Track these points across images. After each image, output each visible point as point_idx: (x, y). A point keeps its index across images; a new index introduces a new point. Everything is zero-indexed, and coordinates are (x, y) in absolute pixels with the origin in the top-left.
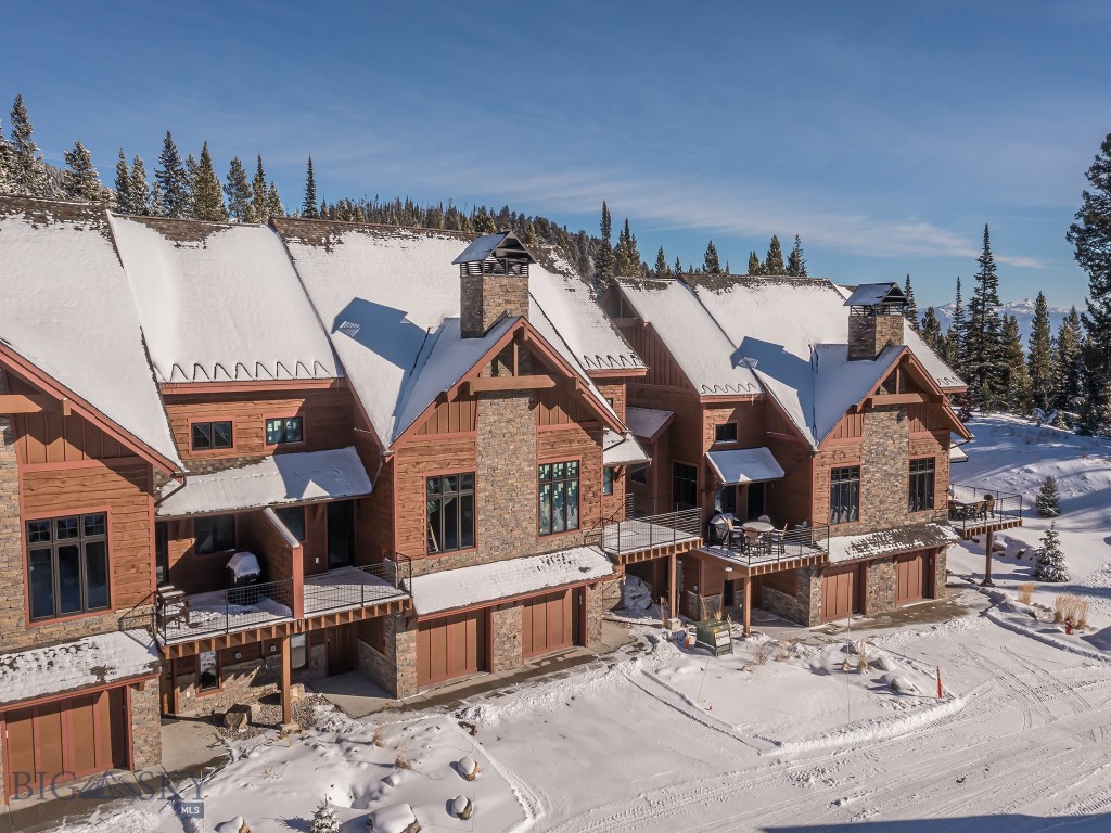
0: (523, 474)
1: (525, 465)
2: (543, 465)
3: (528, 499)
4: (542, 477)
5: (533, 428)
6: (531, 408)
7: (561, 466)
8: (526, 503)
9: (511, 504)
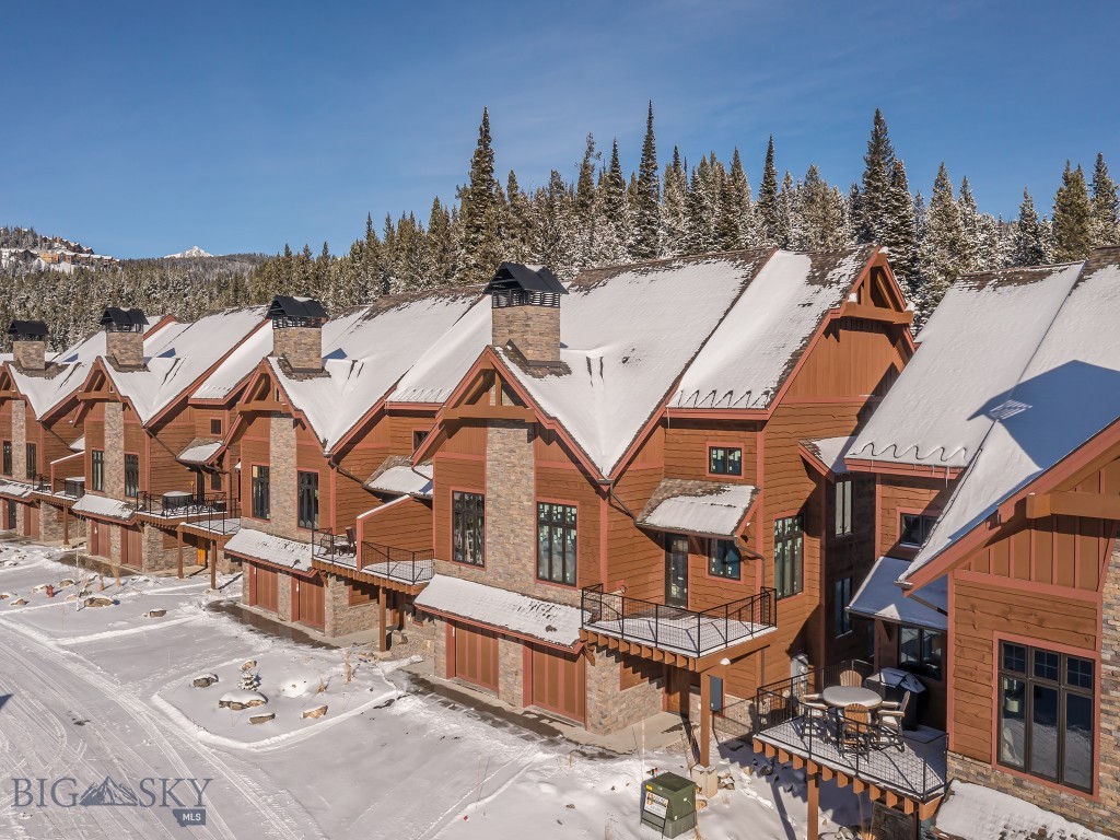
0: (522, 508)
1: (524, 498)
2: (543, 504)
3: (526, 535)
4: (542, 516)
5: (531, 461)
6: (529, 441)
7: (560, 509)
8: (525, 538)
9: (512, 535)
